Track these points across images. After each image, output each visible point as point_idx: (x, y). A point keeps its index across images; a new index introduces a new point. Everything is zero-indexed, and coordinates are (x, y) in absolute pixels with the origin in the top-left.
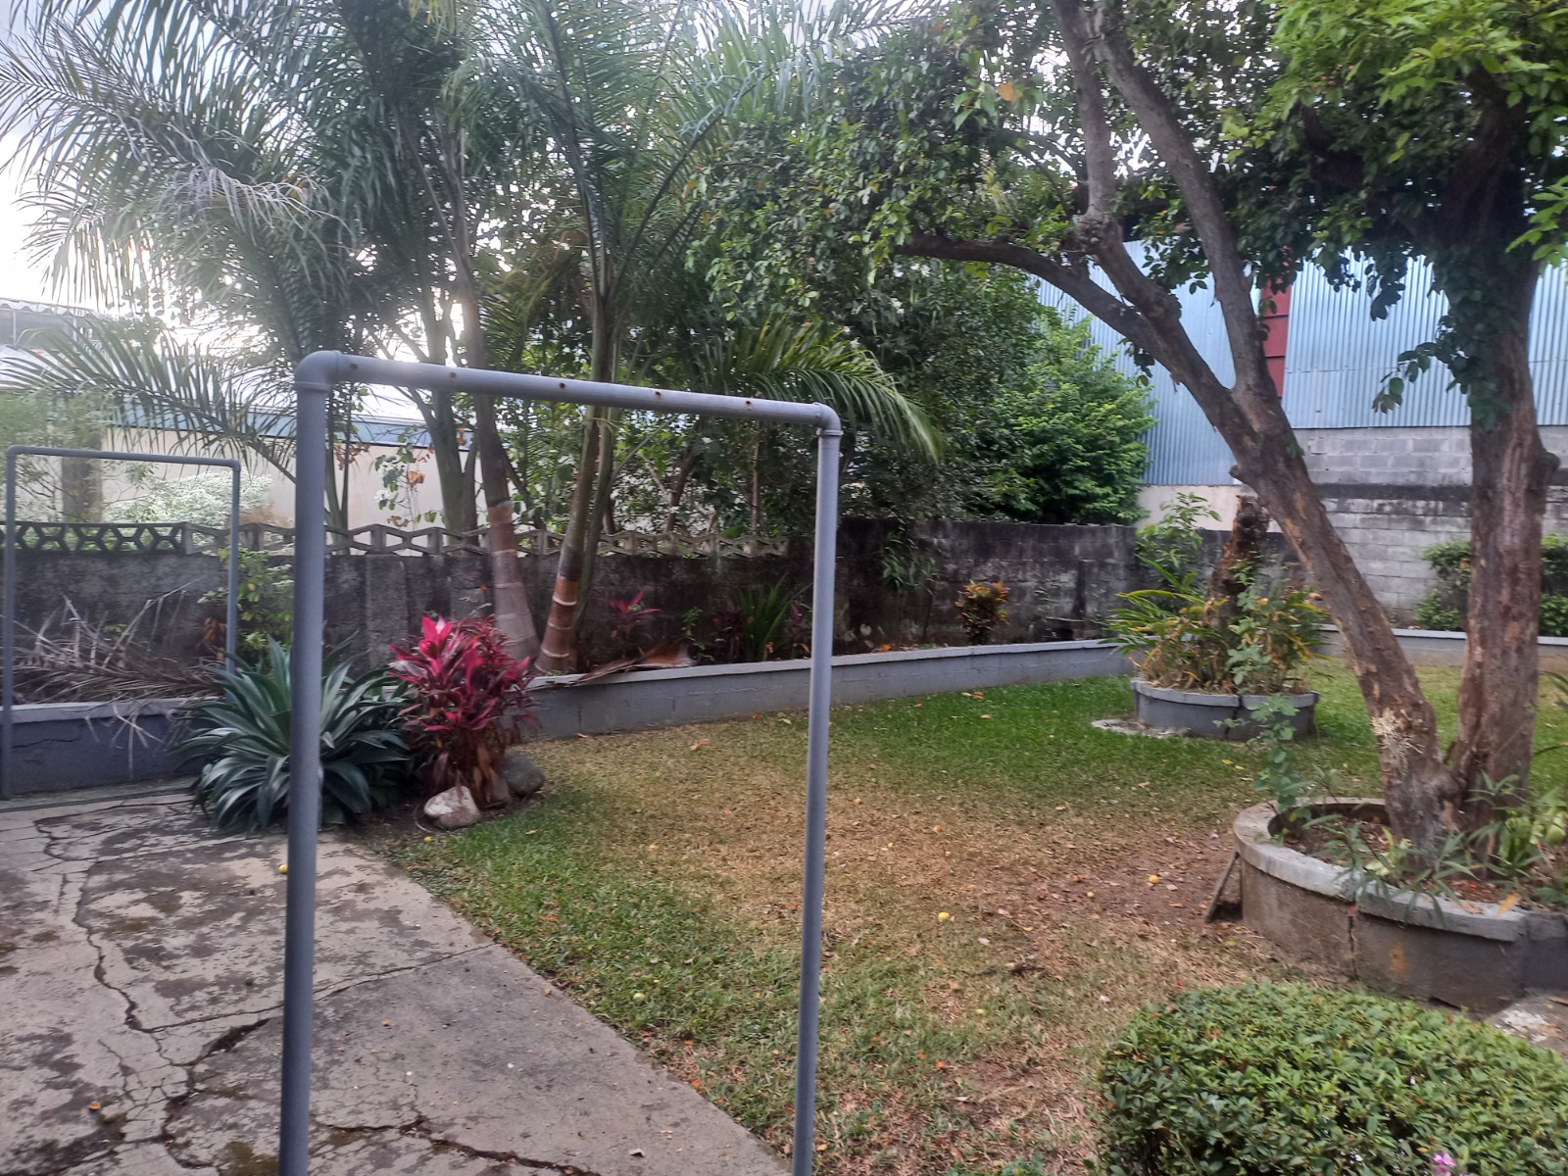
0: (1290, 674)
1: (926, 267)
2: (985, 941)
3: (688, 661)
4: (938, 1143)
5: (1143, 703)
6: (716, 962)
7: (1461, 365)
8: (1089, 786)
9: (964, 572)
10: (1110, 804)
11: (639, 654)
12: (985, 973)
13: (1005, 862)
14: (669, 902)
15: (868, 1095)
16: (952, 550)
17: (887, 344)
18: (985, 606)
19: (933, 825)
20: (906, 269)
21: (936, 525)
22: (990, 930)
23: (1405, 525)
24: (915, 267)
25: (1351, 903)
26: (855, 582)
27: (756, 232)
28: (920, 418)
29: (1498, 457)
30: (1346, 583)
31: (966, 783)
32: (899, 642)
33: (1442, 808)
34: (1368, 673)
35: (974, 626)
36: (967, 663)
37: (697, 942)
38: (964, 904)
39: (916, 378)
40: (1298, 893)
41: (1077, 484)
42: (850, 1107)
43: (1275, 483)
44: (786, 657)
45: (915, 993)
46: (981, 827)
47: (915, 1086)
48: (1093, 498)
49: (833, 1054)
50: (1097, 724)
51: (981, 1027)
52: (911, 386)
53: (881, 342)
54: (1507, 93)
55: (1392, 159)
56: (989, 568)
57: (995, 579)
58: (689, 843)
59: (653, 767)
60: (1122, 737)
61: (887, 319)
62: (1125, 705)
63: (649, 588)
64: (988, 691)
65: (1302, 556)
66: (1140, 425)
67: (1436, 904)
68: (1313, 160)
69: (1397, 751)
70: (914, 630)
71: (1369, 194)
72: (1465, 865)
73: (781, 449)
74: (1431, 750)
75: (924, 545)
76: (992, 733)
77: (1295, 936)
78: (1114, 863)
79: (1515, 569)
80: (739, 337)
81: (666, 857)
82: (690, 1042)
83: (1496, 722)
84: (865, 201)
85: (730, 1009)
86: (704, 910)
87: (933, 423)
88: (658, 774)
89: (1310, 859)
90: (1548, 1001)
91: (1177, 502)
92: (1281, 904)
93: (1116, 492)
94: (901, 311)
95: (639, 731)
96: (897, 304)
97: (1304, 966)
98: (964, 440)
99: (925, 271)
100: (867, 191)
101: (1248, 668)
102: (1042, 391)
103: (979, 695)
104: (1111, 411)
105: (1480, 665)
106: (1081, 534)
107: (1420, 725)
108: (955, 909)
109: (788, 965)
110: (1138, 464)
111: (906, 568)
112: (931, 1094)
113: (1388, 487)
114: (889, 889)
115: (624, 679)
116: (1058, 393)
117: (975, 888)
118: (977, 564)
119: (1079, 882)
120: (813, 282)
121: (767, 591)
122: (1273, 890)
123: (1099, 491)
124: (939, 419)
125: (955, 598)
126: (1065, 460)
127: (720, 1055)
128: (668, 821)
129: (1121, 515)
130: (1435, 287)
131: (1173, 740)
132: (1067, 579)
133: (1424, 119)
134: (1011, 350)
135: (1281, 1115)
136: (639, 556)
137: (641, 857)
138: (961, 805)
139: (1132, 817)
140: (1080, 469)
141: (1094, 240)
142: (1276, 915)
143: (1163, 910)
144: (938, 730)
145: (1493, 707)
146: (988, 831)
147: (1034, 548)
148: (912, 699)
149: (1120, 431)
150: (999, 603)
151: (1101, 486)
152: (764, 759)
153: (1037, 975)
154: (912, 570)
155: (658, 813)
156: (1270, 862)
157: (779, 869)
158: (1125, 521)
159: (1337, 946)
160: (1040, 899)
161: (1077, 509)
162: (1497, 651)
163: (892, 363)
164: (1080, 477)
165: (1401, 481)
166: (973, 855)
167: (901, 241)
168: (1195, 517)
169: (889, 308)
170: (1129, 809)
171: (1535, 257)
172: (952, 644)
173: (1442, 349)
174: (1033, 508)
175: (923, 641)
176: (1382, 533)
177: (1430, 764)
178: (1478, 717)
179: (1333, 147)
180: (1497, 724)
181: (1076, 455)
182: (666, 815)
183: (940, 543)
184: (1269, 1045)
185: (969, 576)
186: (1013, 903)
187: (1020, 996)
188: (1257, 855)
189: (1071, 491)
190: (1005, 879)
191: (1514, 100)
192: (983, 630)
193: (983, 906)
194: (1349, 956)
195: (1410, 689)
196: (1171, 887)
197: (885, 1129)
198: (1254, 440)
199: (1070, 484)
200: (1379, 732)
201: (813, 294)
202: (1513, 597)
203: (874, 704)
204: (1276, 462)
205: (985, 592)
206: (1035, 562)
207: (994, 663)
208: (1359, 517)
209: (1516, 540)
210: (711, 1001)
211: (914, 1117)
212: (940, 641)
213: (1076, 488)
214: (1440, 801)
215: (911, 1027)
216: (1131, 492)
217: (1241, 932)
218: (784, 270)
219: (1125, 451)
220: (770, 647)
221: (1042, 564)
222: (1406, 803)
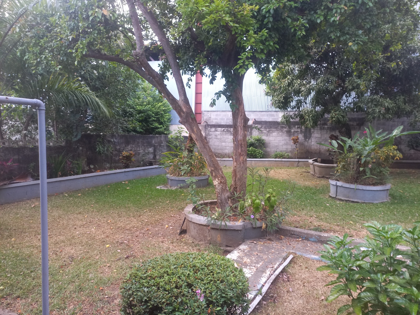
0: (203, 171)
1: (104, 62)
2: (119, 251)
3: (31, 179)
4: (97, 311)
5: (169, 180)
6: (31, 272)
7: (228, 96)
8: (154, 204)
9: (122, 149)
10: (158, 208)
11: (12, 178)
12: (118, 260)
13: (128, 228)
14: (17, 256)
15: (78, 302)
16: (118, 142)
17: (93, 83)
18: (128, 158)
19: (108, 220)
20: (97, 62)
21: (113, 136)
22: (121, 247)
23: (229, 134)
24: (100, 62)
25: (209, 226)
26: (88, 153)
27: (41, 46)
28: (104, 105)
29: (237, 118)
30: (206, 149)
31: (120, 207)
32: (103, 169)
33: (229, 200)
34: (212, 170)
35: (125, 163)
36: (123, 174)
37: (25, 267)
38: (114, 242)
39: (103, 94)
40: (198, 225)
41: (153, 124)
42: (71, 307)
43: (189, 124)
44: (66, 175)
45: (97, 269)
46: (122, 219)
47: (93, 296)
48: (158, 128)
49: (68, 292)
50: (158, 187)
51: (114, 275)
52: (101, 96)
53: (91, 83)
54: (232, 31)
55: (210, 44)
56: (129, 148)
57: (131, 150)
58: (27, 236)
59: (17, 214)
60: (164, 190)
61: (92, 76)
62: (165, 182)
63: (16, 157)
64: (130, 181)
65: (196, 143)
66: (169, 109)
67: (226, 223)
68: (195, 43)
69: (219, 188)
70: (108, 166)
71: (206, 52)
72: (231, 214)
73: (62, 113)
74: (226, 187)
75: (109, 141)
76: (129, 193)
77: (198, 236)
78: (157, 224)
79: (241, 144)
80: (43, 79)
81: (18, 241)
82: (19, 299)
83: (239, 179)
84: (70, 40)
85: (34, 286)
86: (29, 257)
87: (108, 107)
88: (18, 216)
89: (200, 216)
90: (248, 242)
91: (178, 129)
92: (194, 228)
93: (163, 126)
94: (97, 74)
95: (14, 203)
96: (95, 72)
97: (200, 243)
98: (118, 111)
99: (104, 63)
100: (71, 37)
101: (185, 171)
102: (143, 99)
103: (127, 182)
104: (161, 105)
105: (235, 167)
106: (154, 137)
107: (223, 182)
108: (112, 243)
109: (56, 269)
110: (169, 119)
111: (104, 148)
112: (97, 297)
113: (225, 125)
114: (93, 241)
115: (7, 187)
116: (147, 100)
117: (119, 237)
118: (126, 146)
119: (148, 230)
120: (60, 63)
121: (59, 156)
122: (193, 225)
123: (159, 126)
124: (110, 105)
125: (120, 156)
126: (150, 118)
127: (29, 301)
128: (20, 230)
129: (165, 132)
130: (222, 77)
131: (176, 190)
132: (151, 150)
133: (218, 35)
134: (131, 87)
135: (162, 289)
136: (12, 147)
137: (8, 243)
138: (118, 213)
139: (164, 211)
140: (154, 120)
141: (138, 58)
142: (193, 231)
143: (168, 234)
144: (114, 193)
145: (238, 176)
146: (125, 220)
147: (142, 142)
148: (107, 185)
149: (164, 110)
150: (132, 157)
151: (160, 125)
152: (57, 207)
153: (132, 257)
154: (106, 149)
155: (17, 228)
156: (192, 218)
157: (58, 240)
158: (166, 134)
159: (206, 236)
160: (136, 237)
161: (154, 131)
162: (239, 163)
163: (94, 89)
164: (154, 122)
165: (228, 124)
166: (119, 227)
167: (84, 53)
168: (182, 133)
169: (93, 73)
170: (163, 209)
171: (239, 72)
172: (119, 169)
173: (224, 92)
174: (142, 131)
175: (110, 168)
176: (224, 136)
177: (226, 190)
178: (236, 178)
179: (198, 40)
180: (239, 180)
181: (153, 117)
182: (20, 229)
183: (114, 141)
184: (162, 271)
185: (124, 150)
186: (129, 239)
187: (127, 264)
188: (189, 217)
189: (152, 126)
190: (128, 232)
191: (233, 33)
192: (128, 164)
193: (120, 241)
194: (209, 239)
195: (221, 173)
196: (171, 228)
197: (82, 311)
198: (184, 114)
199: (152, 124)
200: (215, 184)
201: (60, 67)
202: (241, 151)
203: (95, 187)
204: (189, 119)
205: (128, 154)
206: (142, 145)
207: (131, 173)
208: (219, 132)
209: (242, 137)
210: (28, 285)
211: (91, 305)
212: (116, 169)
213: (153, 125)
214: (228, 199)
215: (94, 279)
216: (168, 127)
217: (187, 236)
218: (50, 59)
219: (165, 116)
220: (60, 173)
221: (144, 146)
222: (221, 200)
